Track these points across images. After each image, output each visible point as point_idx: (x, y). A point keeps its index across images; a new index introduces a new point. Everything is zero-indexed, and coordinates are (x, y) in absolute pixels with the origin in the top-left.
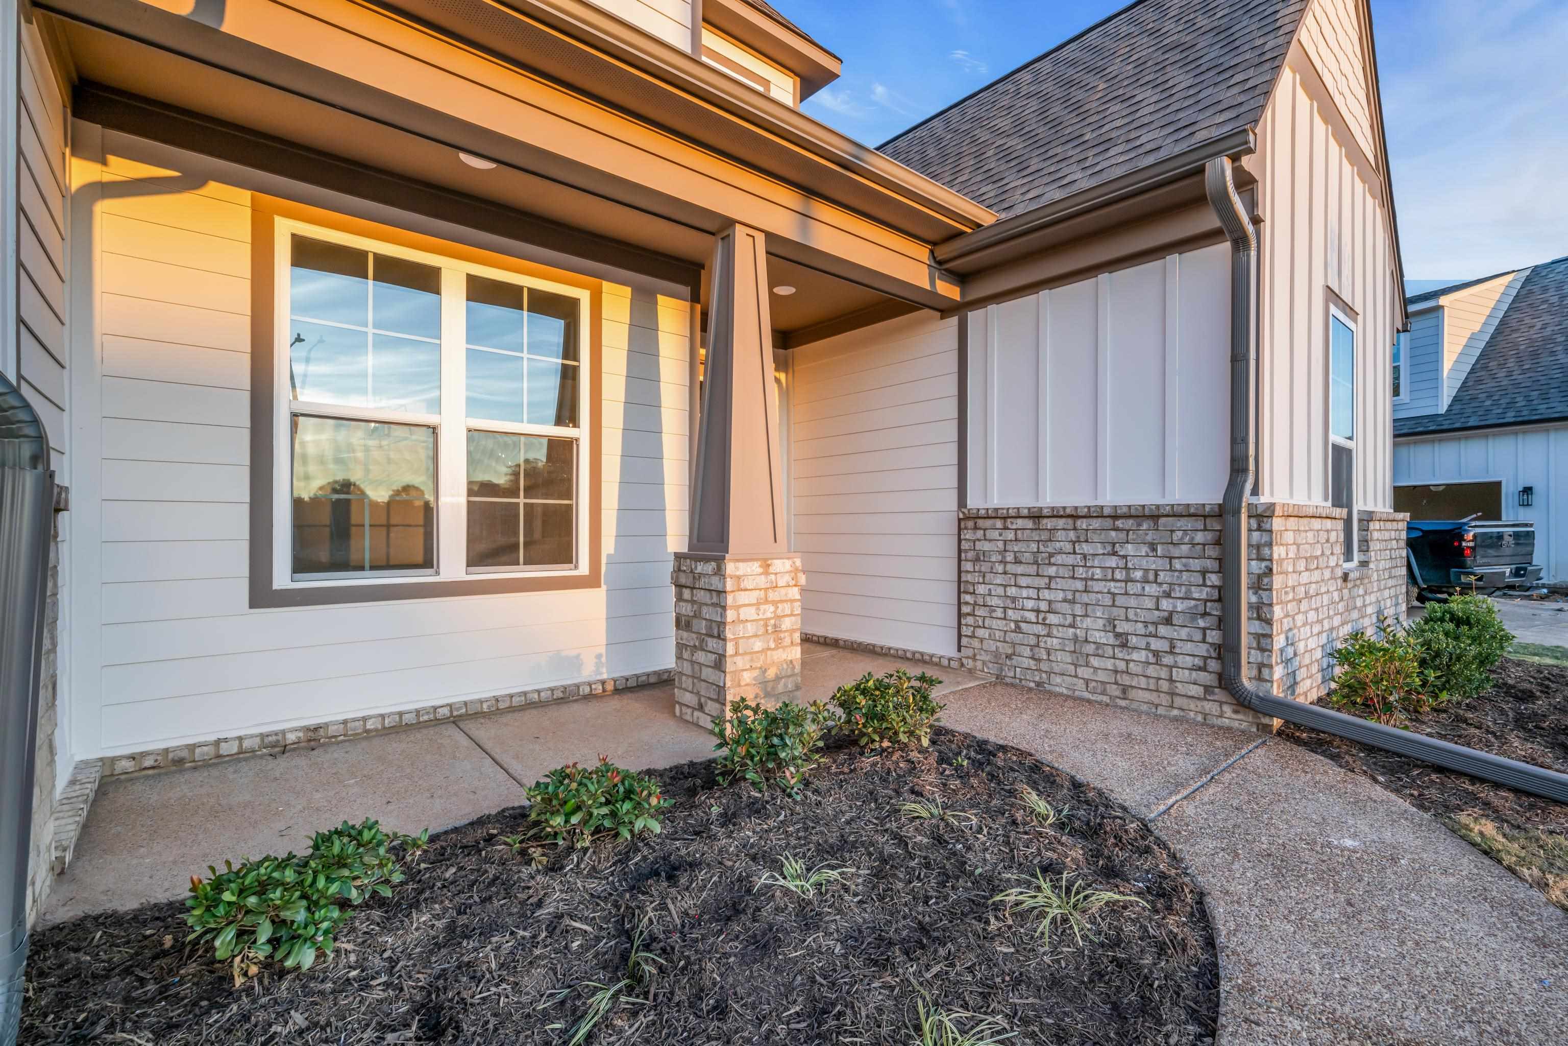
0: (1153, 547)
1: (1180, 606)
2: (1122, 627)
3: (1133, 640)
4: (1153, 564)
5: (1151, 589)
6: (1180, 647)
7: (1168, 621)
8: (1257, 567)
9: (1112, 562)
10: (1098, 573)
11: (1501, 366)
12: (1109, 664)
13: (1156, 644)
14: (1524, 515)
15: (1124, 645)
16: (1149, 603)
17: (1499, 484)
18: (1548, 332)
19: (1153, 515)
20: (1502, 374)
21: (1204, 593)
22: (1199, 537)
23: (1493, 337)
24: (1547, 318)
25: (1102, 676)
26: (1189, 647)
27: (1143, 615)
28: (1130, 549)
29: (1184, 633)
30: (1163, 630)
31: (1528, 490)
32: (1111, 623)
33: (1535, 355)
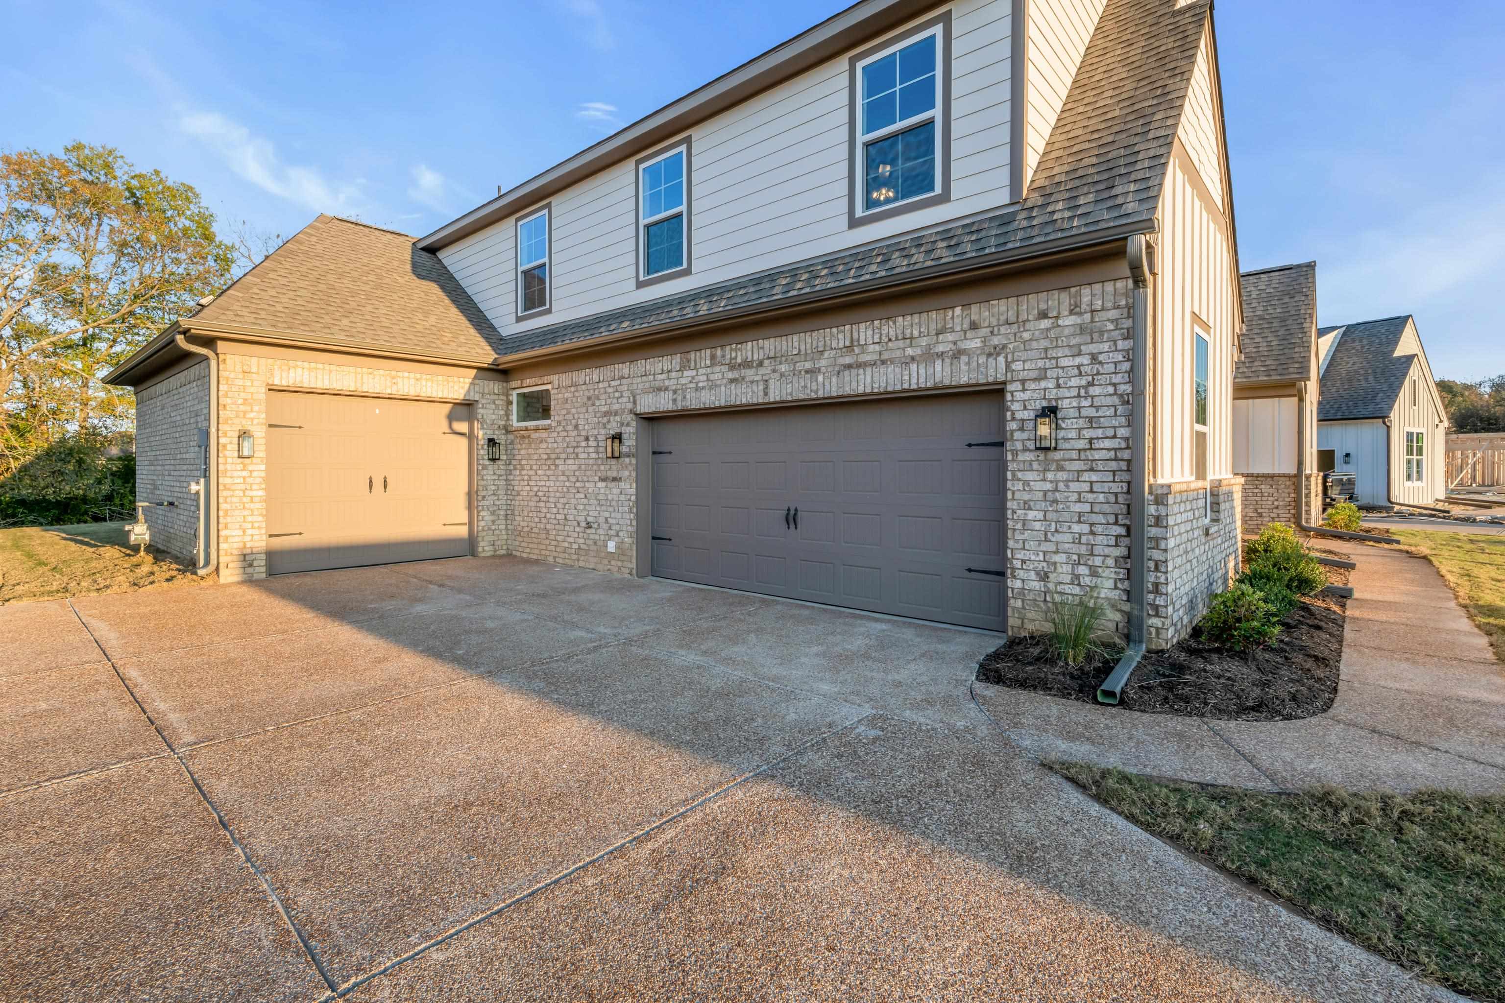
0: (1272, 486)
1: (1281, 503)
2: (1259, 511)
3: (1264, 515)
4: (1271, 491)
5: (1271, 499)
6: (1281, 515)
7: (1277, 508)
8: (1307, 491)
9: (1257, 491)
10: (1251, 494)
11: (1333, 385)
12: (1255, 523)
13: (1272, 515)
14: (1347, 469)
15: (1261, 516)
16: (1270, 503)
17: (1333, 451)
18: (1356, 367)
19: (1272, 476)
20: (1334, 390)
21: (1289, 499)
22: (1288, 483)
23: (1327, 367)
24: (1355, 359)
25: (1252, 527)
26: (1284, 515)
27: (1268, 507)
28: (1263, 487)
29: (1282, 511)
30: (1275, 511)
31: (1348, 455)
32: (1256, 510)
33: (1350, 380)
